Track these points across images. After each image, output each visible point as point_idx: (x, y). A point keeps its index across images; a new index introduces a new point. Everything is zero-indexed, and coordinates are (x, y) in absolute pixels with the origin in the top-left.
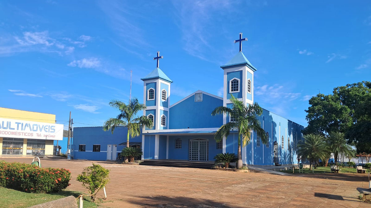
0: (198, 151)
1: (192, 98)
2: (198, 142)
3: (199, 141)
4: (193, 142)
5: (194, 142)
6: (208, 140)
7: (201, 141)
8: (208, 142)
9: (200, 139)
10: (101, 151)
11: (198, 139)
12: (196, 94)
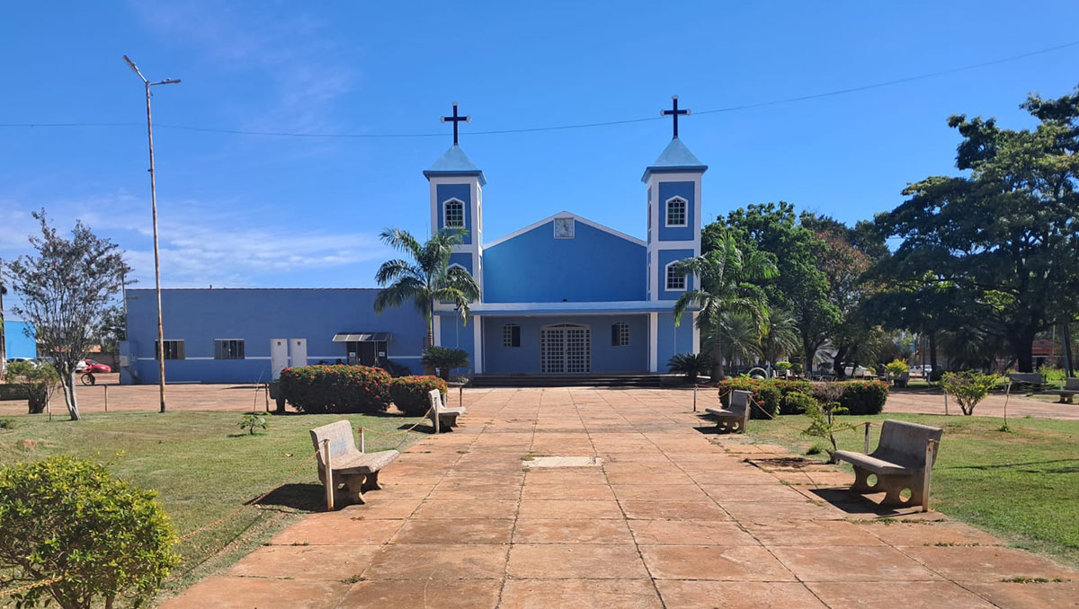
0: (564, 351)
1: (548, 227)
2: (562, 332)
3: (565, 329)
4: (549, 332)
5: (553, 332)
6: (588, 327)
7: (571, 329)
8: (588, 332)
9: (568, 326)
10: (246, 358)
11: (563, 326)
12: (556, 219)
